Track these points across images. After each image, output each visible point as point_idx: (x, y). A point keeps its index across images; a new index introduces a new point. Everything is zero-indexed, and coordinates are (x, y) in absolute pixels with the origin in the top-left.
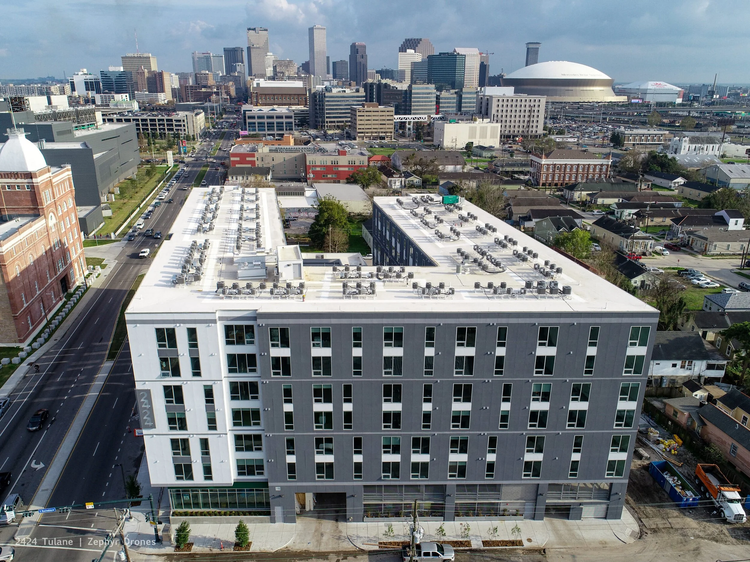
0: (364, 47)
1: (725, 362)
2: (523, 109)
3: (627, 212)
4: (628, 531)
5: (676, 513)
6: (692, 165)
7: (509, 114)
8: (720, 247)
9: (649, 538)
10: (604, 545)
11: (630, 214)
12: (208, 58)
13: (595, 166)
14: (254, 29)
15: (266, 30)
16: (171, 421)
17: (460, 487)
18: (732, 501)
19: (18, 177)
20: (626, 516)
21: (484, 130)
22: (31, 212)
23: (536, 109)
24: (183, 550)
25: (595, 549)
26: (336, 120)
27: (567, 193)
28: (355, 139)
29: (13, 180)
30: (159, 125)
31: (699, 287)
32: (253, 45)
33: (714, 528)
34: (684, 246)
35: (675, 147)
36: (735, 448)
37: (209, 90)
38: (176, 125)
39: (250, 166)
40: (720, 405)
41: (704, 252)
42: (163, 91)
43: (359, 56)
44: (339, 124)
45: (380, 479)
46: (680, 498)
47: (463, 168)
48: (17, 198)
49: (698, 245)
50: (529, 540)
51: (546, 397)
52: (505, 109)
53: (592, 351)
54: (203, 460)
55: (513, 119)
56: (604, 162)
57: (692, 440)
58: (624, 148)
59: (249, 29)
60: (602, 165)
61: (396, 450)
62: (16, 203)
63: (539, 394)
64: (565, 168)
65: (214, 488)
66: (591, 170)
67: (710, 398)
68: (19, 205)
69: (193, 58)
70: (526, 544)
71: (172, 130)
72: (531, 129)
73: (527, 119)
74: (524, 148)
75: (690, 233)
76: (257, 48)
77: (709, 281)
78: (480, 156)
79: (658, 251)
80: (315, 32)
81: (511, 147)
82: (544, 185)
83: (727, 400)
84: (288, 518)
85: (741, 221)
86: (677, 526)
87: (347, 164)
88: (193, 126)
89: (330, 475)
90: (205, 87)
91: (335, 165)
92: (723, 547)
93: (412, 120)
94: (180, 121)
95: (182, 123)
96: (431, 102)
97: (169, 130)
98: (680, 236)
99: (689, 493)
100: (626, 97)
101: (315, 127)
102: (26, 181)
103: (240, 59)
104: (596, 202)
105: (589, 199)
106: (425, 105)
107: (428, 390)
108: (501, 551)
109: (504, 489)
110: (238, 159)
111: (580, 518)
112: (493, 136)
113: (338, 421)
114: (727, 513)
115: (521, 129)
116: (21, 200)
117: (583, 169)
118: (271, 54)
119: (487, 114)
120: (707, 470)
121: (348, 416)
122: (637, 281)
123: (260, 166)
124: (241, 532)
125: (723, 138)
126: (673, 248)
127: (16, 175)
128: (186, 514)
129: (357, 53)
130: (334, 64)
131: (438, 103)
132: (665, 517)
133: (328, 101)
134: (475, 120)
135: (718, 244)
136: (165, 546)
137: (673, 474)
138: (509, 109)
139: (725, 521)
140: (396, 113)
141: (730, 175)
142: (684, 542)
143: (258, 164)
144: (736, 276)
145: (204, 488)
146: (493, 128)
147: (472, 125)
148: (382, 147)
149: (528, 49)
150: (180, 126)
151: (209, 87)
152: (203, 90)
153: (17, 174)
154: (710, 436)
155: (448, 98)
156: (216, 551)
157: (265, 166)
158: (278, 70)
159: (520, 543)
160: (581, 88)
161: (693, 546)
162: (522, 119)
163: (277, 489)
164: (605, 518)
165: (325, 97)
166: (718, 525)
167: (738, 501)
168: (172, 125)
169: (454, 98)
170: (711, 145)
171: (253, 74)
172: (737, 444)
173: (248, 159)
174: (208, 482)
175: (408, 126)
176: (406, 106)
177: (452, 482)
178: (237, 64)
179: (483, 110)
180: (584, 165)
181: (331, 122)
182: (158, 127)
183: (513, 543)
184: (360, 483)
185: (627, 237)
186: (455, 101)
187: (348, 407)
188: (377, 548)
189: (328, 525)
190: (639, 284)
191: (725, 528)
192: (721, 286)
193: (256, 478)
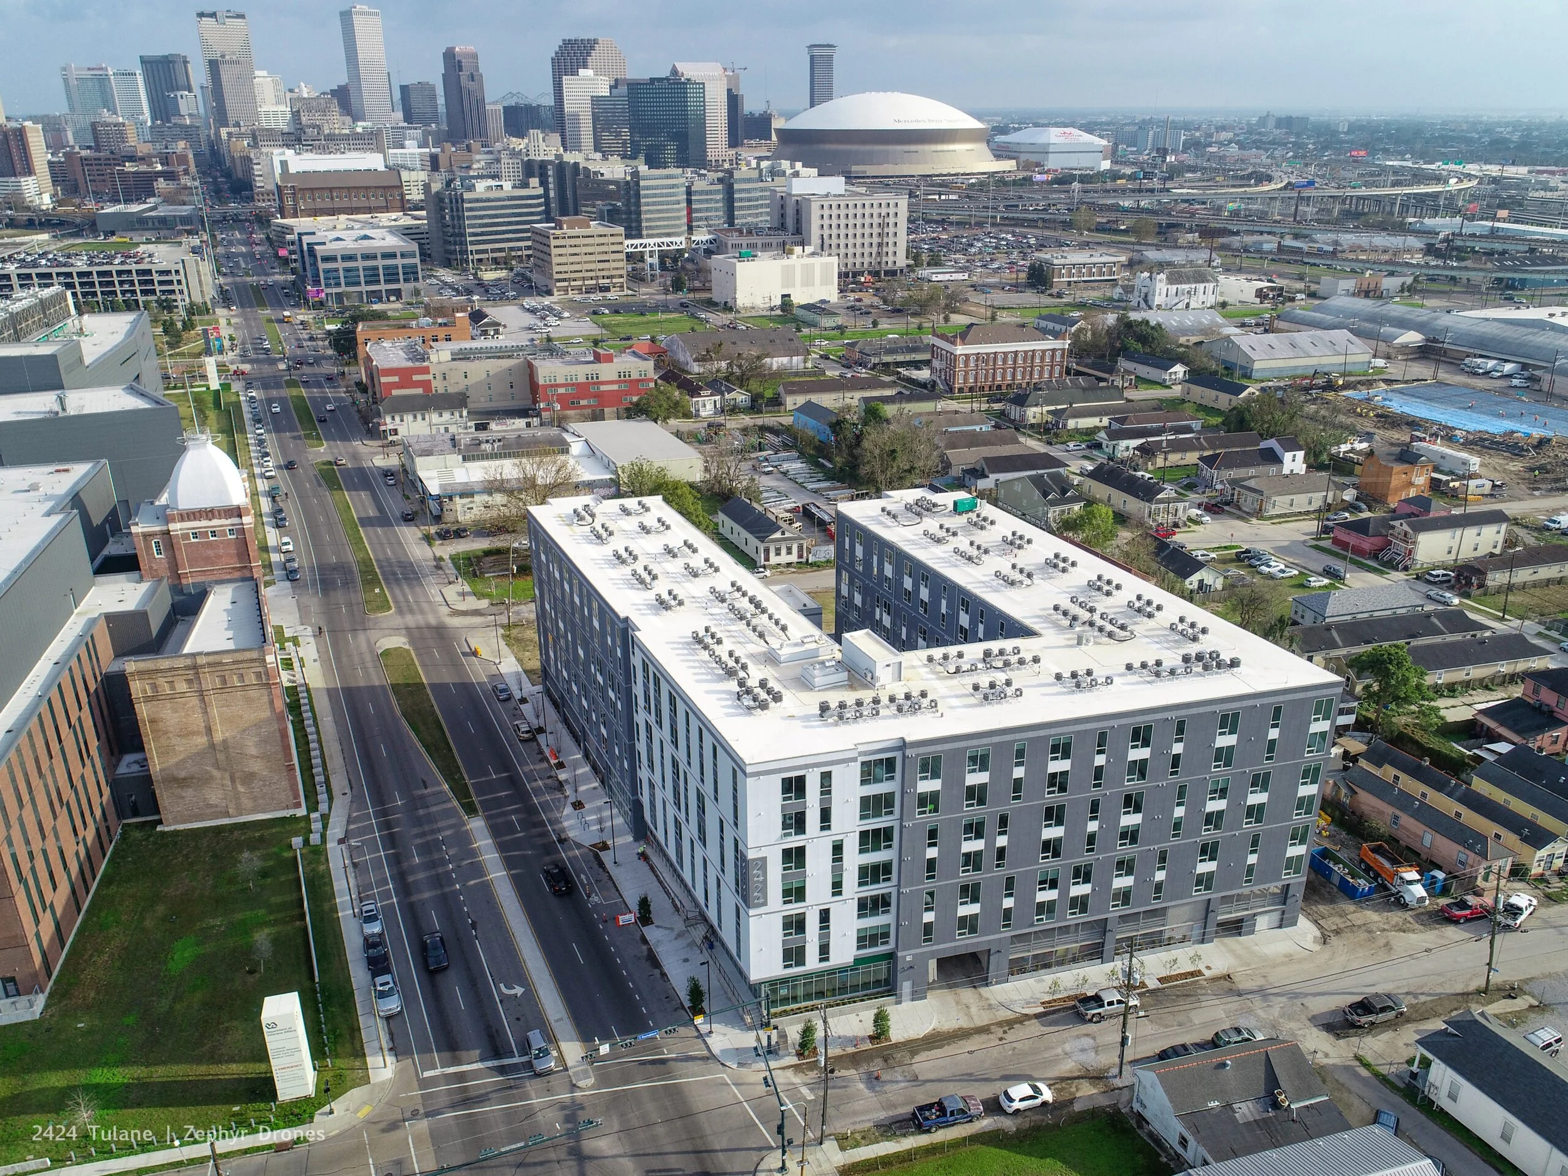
0: (475, 56)
1: (1356, 704)
2: (867, 221)
3: (1124, 443)
4: (1310, 938)
5: (1352, 908)
6: (1185, 332)
7: (843, 231)
8: (1280, 504)
9: (1334, 940)
10: (1289, 958)
11: (1127, 448)
12: (102, 81)
13: (1044, 352)
14: (213, 15)
15: (242, 16)
16: (787, 893)
17: (1124, 918)
18: (1410, 882)
19: (214, 517)
20: (1303, 922)
21: (808, 270)
22: (237, 575)
23: (891, 220)
24: (808, 1057)
25: (1283, 964)
26: (489, 247)
27: (1014, 412)
28: (549, 293)
29: (204, 523)
30: (121, 283)
31: (1271, 577)
32: (223, 56)
33: (1397, 917)
34: (1228, 504)
35: (1144, 290)
36: (1397, 817)
37: (143, 168)
38: (161, 283)
39: (420, 391)
40: (1363, 763)
41: (1259, 514)
42: (29, 171)
43: (464, 75)
44: (495, 255)
45: (1032, 925)
46: (1354, 889)
47: (805, 362)
48: (210, 553)
49: (1248, 501)
50: (1208, 968)
51: (1223, 793)
52: (834, 222)
53: (1274, 734)
54: (821, 937)
55: (851, 241)
56: (1057, 344)
57: (1343, 814)
58: (1055, 291)
59: (201, 15)
60: (1054, 350)
61: (1053, 884)
62: (208, 560)
63: (1215, 791)
64: (995, 359)
65: (831, 972)
66: (1038, 360)
67: (1346, 755)
68: (213, 564)
69: (66, 81)
70: (1208, 974)
71: (153, 292)
72: (884, 259)
73: (876, 240)
74: (885, 302)
75: (1234, 483)
76: (232, 62)
77: (1282, 567)
78: (815, 326)
79: (1193, 516)
80: (357, 21)
81: (860, 300)
82: (961, 390)
83: (1369, 756)
84: (917, 995)
85: (1300, 455)
86: (1359, 922)
87: (616, 378)
88: (200, 281)
89: (973, 930)
90: (132, 158)
91: (594, 381)
92: (1412, 936)
93: (656, 248)
94: (168, 272)
95: (175, 278)
96: (678, 203)
97: (144, 292)
98: (1219, 487)
99: (1362, 882)
100: (1014, 162)
101: (448, 264)
102: (229, 521)
103: (182, 80)
104: (1065, 426)
105: (1050, 418)
106: (667, 211)
107: (1095, 807)
108: (1183, 985)
109: (1170, 912)
110: (396, 379)
111: (1253, 932)
112: (825, 282)
113: (989, 860)
114: (1408, 898)
115: (867, 260)
116: (218, 557)
117: (1025, 360)
118: (264, 73)
119: (798, 231)
120: (1373, 850)
121: (1001, 852)
122: (1192, 582)
123: (441, 391)
124: (880, 1019)
125: (1210, 261)
126: (1214, 509)
127: (209, 513)
128: (807, 1009)
129: (461, 70)
130: (404, 89)
131: (689, 202)
132: (1343, 915)
133: (471, 209)
134: (791, 252)
135: (1277, 498)
136: (783, 1057)
137: (1337, 861)
138: (843, 222)
139: (1405, 906)
140: (627, 237)
141: (1253, 355)
142: (1372, 940)
143: (438, 386)
144: (1313, 551)
145: (820, 974)
146: (825, 267)
147: (785, 262)
148: (617, 312)
149: (812, 57)
150: (171, 282)
151: (142, 159)
152: (129, 167)
153: (212, 511)
154: (1363, 807)
155: (707, 193)
156: (851, 1050)
157: (451, 390)
158: (304, 120)
159: (1199, 973)
160: (934, 147)
161: (1382, 942)
162: (867, 241)
163: (908, 959)
164: (1280, 927)
165: (463, 201)
166: (1400, 913)
167: (1418, 881)
168: (152, 282)
169: (717, 192)
170: (1202, 286)
171: (231, 123)
172: (1398, 813)
173: (416, 378)
174: (825, 964)
175: (649, 260)
176: (629, 213)
177: (1114, 912)
178: (179, 94)
179: (790, 222)
180: (1026, 352)
181: (478, 252)
182: (118, 288)
183: (1192, 974)
184: (1007, 933)
185: (1150, 501)
186: (719, 197)
187: (1002, 841)
188: (1041, 1009)
189: (967, 994)
190: (1195, 585)
191: (1408, 915)
192: (1301, 573)
193: (881, 949)
